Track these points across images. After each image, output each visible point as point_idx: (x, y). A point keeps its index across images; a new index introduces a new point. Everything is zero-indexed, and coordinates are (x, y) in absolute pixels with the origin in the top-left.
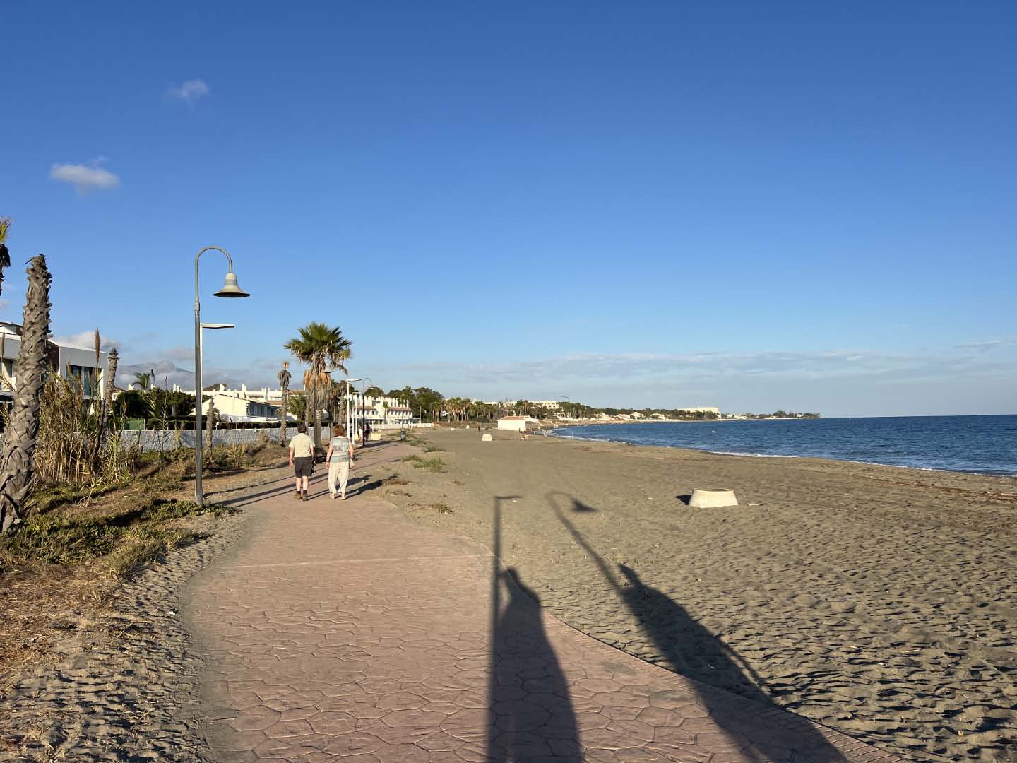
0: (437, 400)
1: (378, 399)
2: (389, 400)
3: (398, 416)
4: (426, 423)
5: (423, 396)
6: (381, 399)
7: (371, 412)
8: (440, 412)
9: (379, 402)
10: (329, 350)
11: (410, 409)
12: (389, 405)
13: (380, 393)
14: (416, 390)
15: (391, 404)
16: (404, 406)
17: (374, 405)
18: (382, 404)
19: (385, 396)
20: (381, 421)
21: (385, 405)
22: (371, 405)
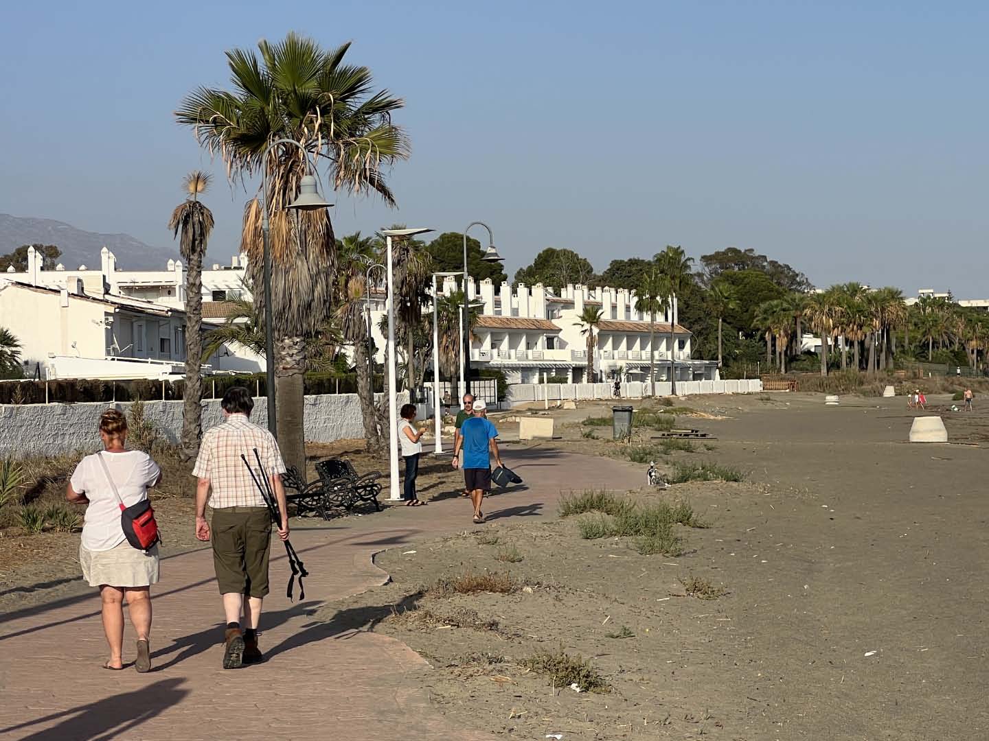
0: (780, 295)
1: (568, 293)
2: (605, 297)
3: (639, 354)
4: (739, 377)
5: (733, 281)
6: (577, 294)
7: (542, 341)
8: (793, 338)
9: (569, 305)
10: (324, 127)
11: (680, 329)
12: (606, 315)
13: (579, 272)
14: (706, 259)
15: (614, 307)
16: (660, 318)
17: (550, 314)
18: (579, 309)
19: (594, 283)
20: (578, 372)
21: (591, 315)
22: (540, 314)
